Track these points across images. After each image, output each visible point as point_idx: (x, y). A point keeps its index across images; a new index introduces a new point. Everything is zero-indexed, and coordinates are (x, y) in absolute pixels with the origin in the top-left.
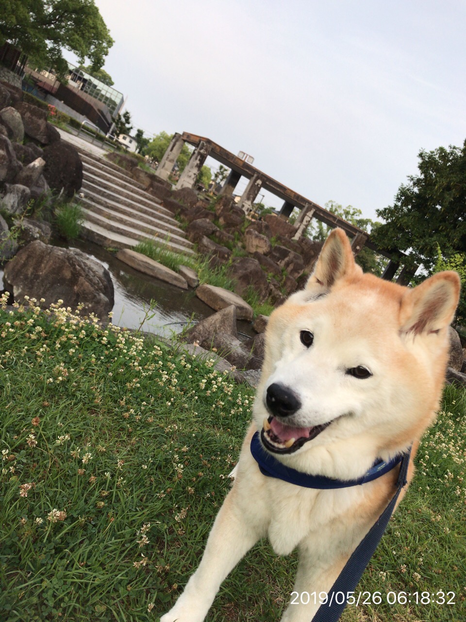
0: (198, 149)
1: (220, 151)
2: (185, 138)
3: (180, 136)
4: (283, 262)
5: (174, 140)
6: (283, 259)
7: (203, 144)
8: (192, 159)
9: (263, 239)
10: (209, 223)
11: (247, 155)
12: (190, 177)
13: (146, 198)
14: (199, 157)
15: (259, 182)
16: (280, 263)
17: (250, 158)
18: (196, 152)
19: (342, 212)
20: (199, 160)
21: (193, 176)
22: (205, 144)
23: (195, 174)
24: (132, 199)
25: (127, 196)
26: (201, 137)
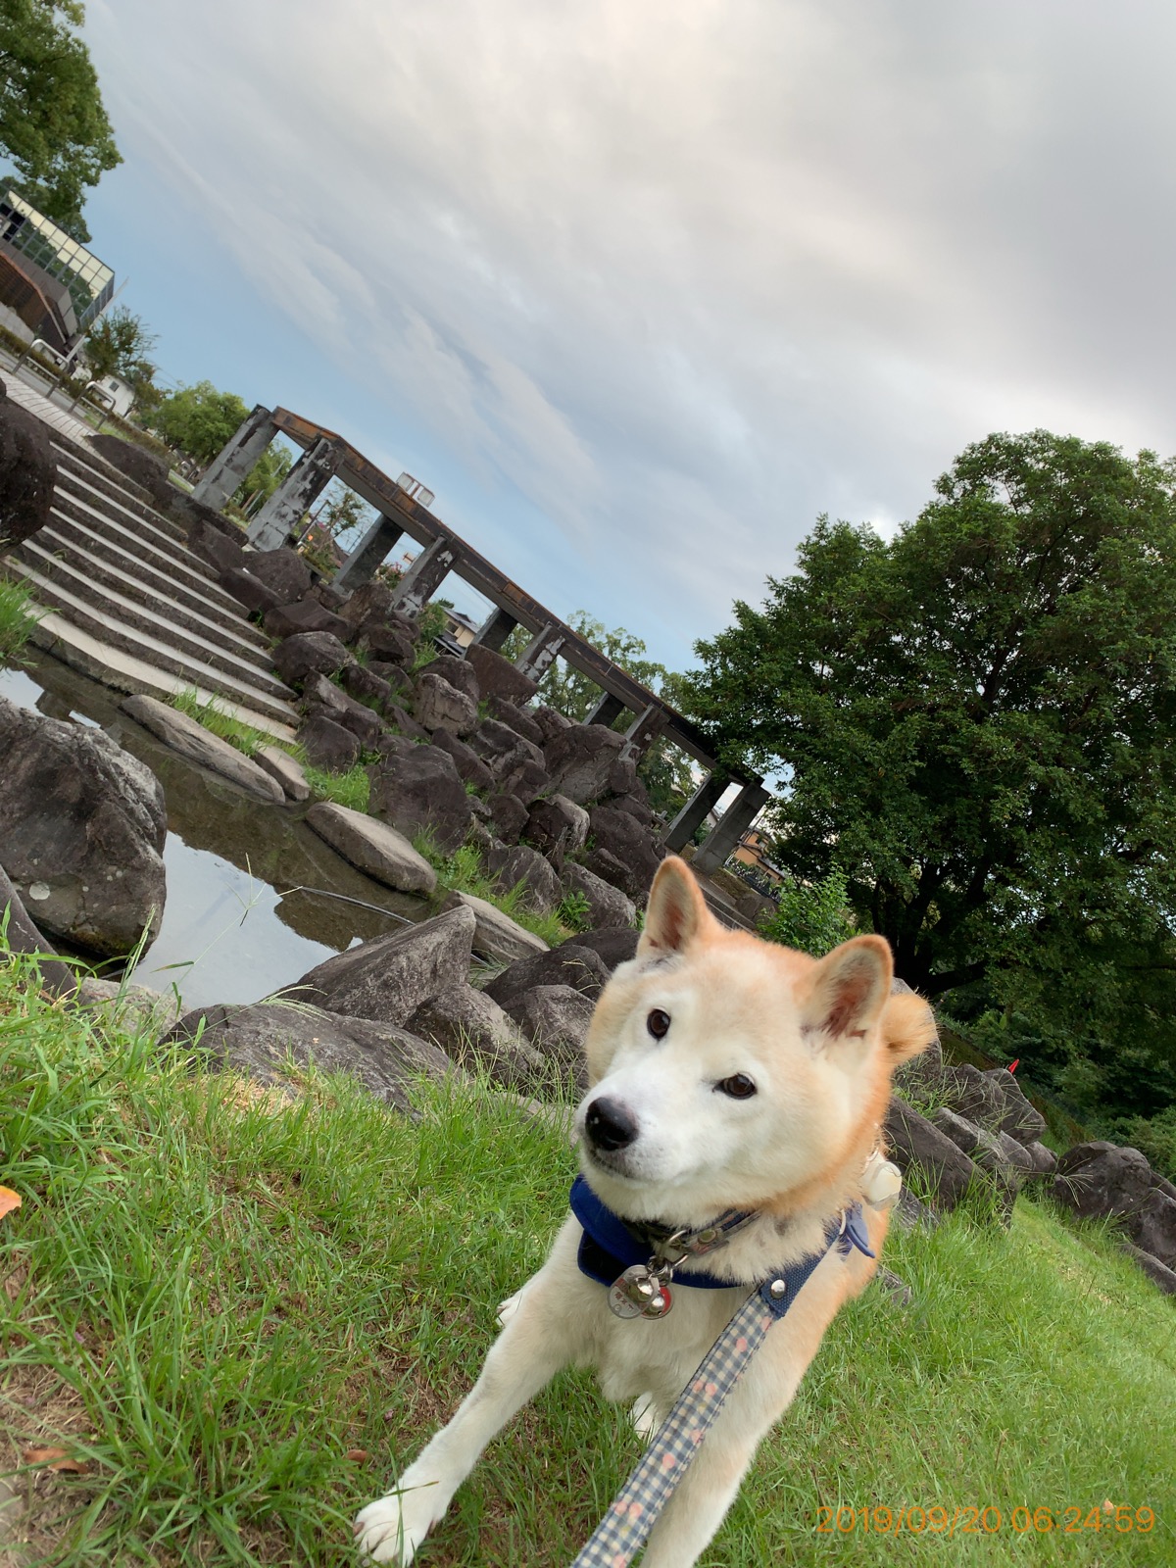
0: (312, 456)
1: (365, 467)
2: (279, 421)
3: (268, 414)
4: (502, 761)
5: (251, 422)
6: (502, 754)
7: (326, 445)
8: (294, 476)
9: (461, 700)
10: (334, 645)
11: (420, 485)
12: (284, 516)
13: (184, 561)
14: (311, 476)
15: (448, 556)
16: (495, 761)
17: (426, 493)
18: (307, 462)
19: (605, 641)
20: (311, 482)
21: (291, 517)
22: (331, 448)
23: (295, 512)
24: (155, 562)
25: (142, 553)
26: (321, 429)
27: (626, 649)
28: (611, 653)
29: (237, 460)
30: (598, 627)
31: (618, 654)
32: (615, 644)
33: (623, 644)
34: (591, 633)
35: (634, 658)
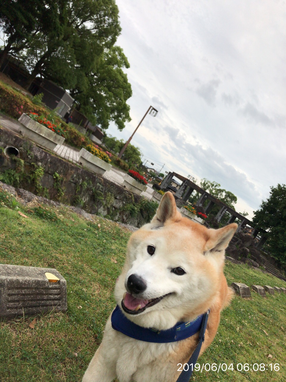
0: (184, 183)
2: (174, 174)
3: (172, 173)
5: (169, 175)
8: (181, 187)
15: (206, 196)
21: (181, 194)
22: (187, 182)
27: (216, 186)
28: (212, 187)
29: (167, 182)
30: (209, 182)
31: (214, 187)
32: (213, 185)
33: (215, 185)
34: (207, 183)
35: (218, 188)
